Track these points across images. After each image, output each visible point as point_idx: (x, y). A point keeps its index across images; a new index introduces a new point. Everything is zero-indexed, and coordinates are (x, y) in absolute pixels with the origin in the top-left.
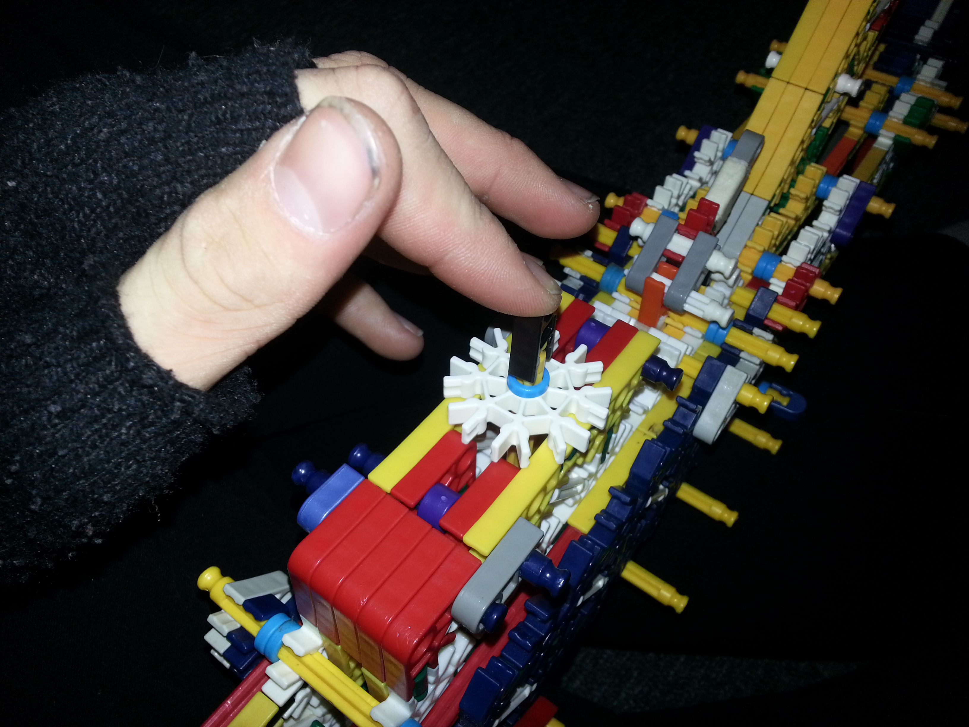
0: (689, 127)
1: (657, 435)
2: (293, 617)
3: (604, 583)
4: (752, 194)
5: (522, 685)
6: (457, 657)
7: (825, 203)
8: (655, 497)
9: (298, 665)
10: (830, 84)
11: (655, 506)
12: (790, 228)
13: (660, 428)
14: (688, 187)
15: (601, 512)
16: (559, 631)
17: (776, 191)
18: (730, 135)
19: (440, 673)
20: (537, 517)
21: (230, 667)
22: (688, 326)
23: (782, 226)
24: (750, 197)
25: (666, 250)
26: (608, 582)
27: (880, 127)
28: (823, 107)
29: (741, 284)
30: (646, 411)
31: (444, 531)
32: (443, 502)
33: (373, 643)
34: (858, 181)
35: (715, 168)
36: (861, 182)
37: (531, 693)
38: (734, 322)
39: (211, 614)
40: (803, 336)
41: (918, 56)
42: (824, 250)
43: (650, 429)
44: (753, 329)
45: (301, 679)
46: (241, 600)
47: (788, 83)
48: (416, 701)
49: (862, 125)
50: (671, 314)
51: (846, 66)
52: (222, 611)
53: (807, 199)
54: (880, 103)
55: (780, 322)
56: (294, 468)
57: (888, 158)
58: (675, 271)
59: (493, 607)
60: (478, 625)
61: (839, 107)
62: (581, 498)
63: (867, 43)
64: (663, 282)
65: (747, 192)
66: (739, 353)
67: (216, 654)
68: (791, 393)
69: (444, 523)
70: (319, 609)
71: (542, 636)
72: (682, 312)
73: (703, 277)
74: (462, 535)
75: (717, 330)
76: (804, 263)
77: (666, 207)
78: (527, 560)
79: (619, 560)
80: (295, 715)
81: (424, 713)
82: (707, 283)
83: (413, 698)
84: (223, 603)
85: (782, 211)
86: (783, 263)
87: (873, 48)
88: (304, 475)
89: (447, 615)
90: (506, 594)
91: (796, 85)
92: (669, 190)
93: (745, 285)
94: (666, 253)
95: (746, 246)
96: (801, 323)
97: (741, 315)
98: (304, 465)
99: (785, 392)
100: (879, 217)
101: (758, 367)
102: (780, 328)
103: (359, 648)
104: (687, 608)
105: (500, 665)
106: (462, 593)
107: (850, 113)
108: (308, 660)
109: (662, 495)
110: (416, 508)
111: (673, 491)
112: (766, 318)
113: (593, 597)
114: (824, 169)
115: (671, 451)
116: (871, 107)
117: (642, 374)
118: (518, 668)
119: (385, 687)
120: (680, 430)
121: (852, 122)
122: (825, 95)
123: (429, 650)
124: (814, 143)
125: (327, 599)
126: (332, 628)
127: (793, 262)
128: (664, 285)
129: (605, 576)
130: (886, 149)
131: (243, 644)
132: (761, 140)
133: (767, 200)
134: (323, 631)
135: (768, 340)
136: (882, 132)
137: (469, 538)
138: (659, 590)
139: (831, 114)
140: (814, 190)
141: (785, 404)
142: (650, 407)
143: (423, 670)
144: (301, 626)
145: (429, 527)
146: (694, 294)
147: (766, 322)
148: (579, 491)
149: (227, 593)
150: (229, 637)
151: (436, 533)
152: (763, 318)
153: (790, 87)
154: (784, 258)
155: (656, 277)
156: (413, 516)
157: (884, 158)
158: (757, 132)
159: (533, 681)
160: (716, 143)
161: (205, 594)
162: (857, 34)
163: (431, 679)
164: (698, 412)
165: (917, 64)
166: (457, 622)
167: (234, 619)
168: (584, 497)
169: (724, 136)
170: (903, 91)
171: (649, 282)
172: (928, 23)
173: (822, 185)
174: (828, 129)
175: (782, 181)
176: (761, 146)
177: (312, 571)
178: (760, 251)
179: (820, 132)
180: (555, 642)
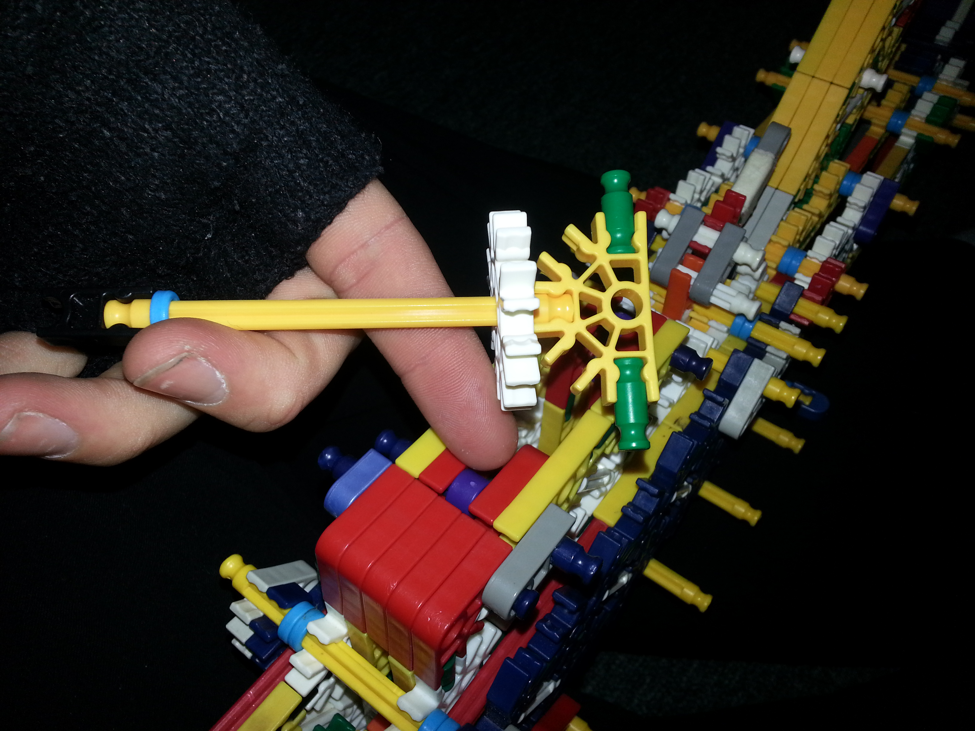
0: (711, 123)
1: (682, 428)
2: (317, 605)
3: (628, 579)
4: (777, 189)
5: (548, 679)
6: (483, 648)
7: (850, 199)
8: (680, 492)
9: (322, 654)
10: (856, 79)
11: (678, 503)
12: (814, 223)
13: (686, 421)
14: (710, 183)
15: (628, 504)
16: (585, 625)
17: (800, 186)
18: (752, 131)
19: (467, 663)
20: (565, 506)
21: (252, 657)
22: (712, 319)
23: (807, 221)
24: (774, 192)
25: (692, 241)
26: (632, 578)
27: (902, 126)
28: (847, 102)
29: (766, 278)
30: (671, 405)
31: (474, 517)
32: (471, 487)
33: (402, 629)
34: (882, 178)
35: (737, 164)
36: (885, 179)
37: (555, 690)
38: (760, 316)
39: (234, 602)
40: (829, 331)
41: (939, 57)
42: (847, 247)
43: (675, 423)
44: (779, 323)
45: (325, 668)
46: (265, 587)
47: (813, 77)
48: (443, 691)
49: (884, 124)
50: (696, 307)
51: (871, 61)
52: (245, 599)
53: (831, 195)
54: (902, 102)
55: (806, 317)
56: (320, 453)
57: (910, 156)
58: (702, 263)
59: (525, 593)
60: (510, 611)
61: (862, 103)
62: (606, 490)
63: (892, 38)
64: (689, 274)
65: (772, 187)
66: (766, 347)
67: (237, 644)
68: (814, 392)
69: (473, 508)
70: (347, 595)
71: (570, 628)
72: (707, 305)
73: (729, 269)
74: (492, 520)
75: (744, 323)
76: (830, 258)
77: (689, 202)
78: (558, 547)
79: (643, 556)
80: (318, 707)
81: (450, 704)
82: (733, 277)
83: (441, 687)
84: (246, 591)
85: (805, 207)
86: (808, 258)
87: (897, 45)
88: (330, 460)
89: (478, 602)
90: (538, 581)
91: (821, 79)
92: (692, 185)
93: (770, 280)
94: (692, 245)
95: (770, 241)
96: (827, 318)
97: (767, 309)
98: (331, 450)
99: (807, 391)
100: (903, 214)
101: (784, 362)
102: (806, 323)
103: (387, 635)
104: (710, 607)
105: (528, 656)
106: (493, 579)
107: (872, 112)
108: (332, 649)
109: (686, 491)
110: (444, 494)
111: (697, 488)
112: (792, 313)
113: (617, 593)
114: (848, 166)
115: (698, 444)
116: (893, 106)
117: (671, 364)
118: (545, 660)
119: (413, 676)
120: (708, 424)
121: (874, 121)
122: (851, 89)
123: (460, 636)
124: (838, 138)
125: (355, 584)
126: (360, 615)
127: (818, 257)
128: (690, 277)
129: (629, 572)
130: (908, 148)
131: (267, 633)
132: (787, 132)
133: (792, 195)
134: (349, 618)
135: (795, 334)
136: (904, 130)
137: (499, 524)
138: (682, 589)
139: (855, 111)
140: (838, 187)
141: (807, 403)
142: (675, 400)
143: (452, 659)
144: (325, 615)
145: (458, 512)
146: (720, 286)
147: (792, 317)
148: (605, 483)
149: (250, 581)
150: (252, 625)
151: (466, 519)
152: (789, 313)
153: (815, 81)
154: (810, 253)
155: (682, 268)
156: (441, 501)
157: (905, 158)
158: (783, 124)
159: (557, 676)
160: (738, 138)
161: (228, 583)
162: (884, 28)
163: (459, 669)
164: (724, 405)
165: (937, 64)
166: (487, 608)
167: (257, 607)
168: (610, 490)
169: (747, 132)
170: (924, 90)
171: (675, 274)
172: (949, 23)
173: (845, 182)
174: (851, 126)
175: (807, 176)
176: (787, 140)
177: (340, 555)
178: (784, 246)
179: (843, 128)
180: (580, 637)
